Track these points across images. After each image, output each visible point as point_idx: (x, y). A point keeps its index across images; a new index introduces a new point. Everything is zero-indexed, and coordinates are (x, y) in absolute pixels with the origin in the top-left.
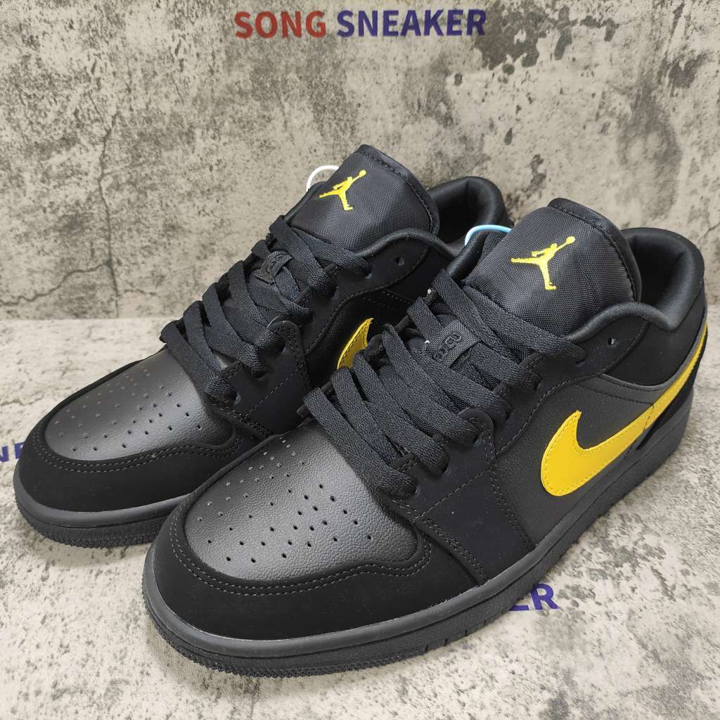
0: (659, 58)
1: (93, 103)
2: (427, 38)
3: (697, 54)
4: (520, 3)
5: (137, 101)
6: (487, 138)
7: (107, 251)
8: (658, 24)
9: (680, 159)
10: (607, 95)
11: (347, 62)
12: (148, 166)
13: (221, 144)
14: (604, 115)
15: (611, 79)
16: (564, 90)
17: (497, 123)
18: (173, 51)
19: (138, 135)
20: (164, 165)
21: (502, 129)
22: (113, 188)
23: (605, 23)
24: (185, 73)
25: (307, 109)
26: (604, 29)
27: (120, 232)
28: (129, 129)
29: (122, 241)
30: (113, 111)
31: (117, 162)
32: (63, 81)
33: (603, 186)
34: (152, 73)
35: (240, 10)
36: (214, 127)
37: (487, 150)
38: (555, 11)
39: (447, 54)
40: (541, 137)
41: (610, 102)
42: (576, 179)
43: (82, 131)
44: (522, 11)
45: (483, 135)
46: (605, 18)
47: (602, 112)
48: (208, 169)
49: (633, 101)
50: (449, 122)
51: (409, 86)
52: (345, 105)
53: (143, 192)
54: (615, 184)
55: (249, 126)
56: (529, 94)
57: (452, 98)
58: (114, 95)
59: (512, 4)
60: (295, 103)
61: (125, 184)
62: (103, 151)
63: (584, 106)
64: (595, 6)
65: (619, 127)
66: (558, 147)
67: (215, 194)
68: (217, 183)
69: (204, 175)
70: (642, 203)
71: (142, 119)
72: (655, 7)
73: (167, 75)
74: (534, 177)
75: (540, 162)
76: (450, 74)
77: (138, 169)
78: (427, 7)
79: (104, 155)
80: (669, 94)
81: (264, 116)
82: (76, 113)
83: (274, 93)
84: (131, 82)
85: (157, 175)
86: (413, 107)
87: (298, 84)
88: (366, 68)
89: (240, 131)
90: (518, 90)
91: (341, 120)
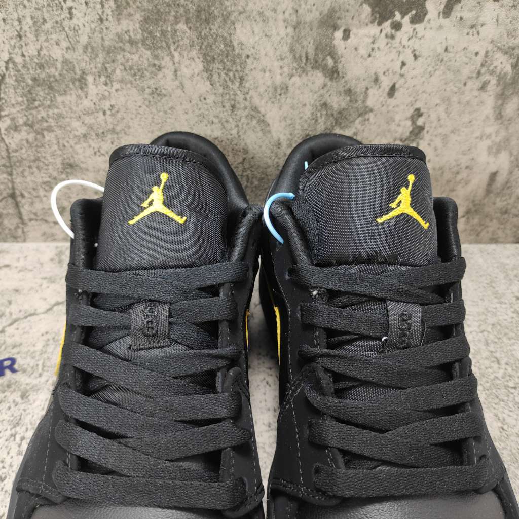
5: (28, 47)
6: (371, 92)
7: (10, 185)
10: (490, 54)
11: (236, 14)
12: (43, 109)
13: (113, 90)
14: (485, 73)
15: (495, 38)
16: (449, 48)
17: (382, 78)
19: (32, 80)
20: (58, 108)
21: (386, 83)
22: (11, 129)
24: (74, 21)
25: (197, 60)
27: (21, 169)
28: (23, 74)
29: (24, 177)
30: (5, 56)
31: (13, 105)
33: (477, 138)
34: (41, 21)
36: (106, 74)
37: (370, 103)
39: (337, 9)
40: (424, 92)
41: (492, 61)
42: (452, 132)
45: (367, 89)
47: (483, 70)
48: (101, 113)
49: (514, 61)
50: (335, 75)
51: (297, 39)
52: (234, 56)
53: (40, 133)
54: (489, 137)
55: (140, 73)
56: (414, 50)
57: (339, 53)
60: (185, 53)
61: (22, 125)
63: (467, 64)
65: (498, 84)
66: (438, 101)
67: (110, 136)
68: (110, 126)
69: (98, 119)
70: (511, 154)
71: (34, 65)
73: (57, 22)
74: (413, 129)
75: (420, 115)
76: (339, 29)
77: (34, 112)
81: (154, 65)
83: (164, 43)
84: (21, 29)
85: (53, 118)
86: (301, 60)
87: (187, 35)
88: (256, 21)
89: (132, 79)
90: (404, 47)
91: (230, 71)
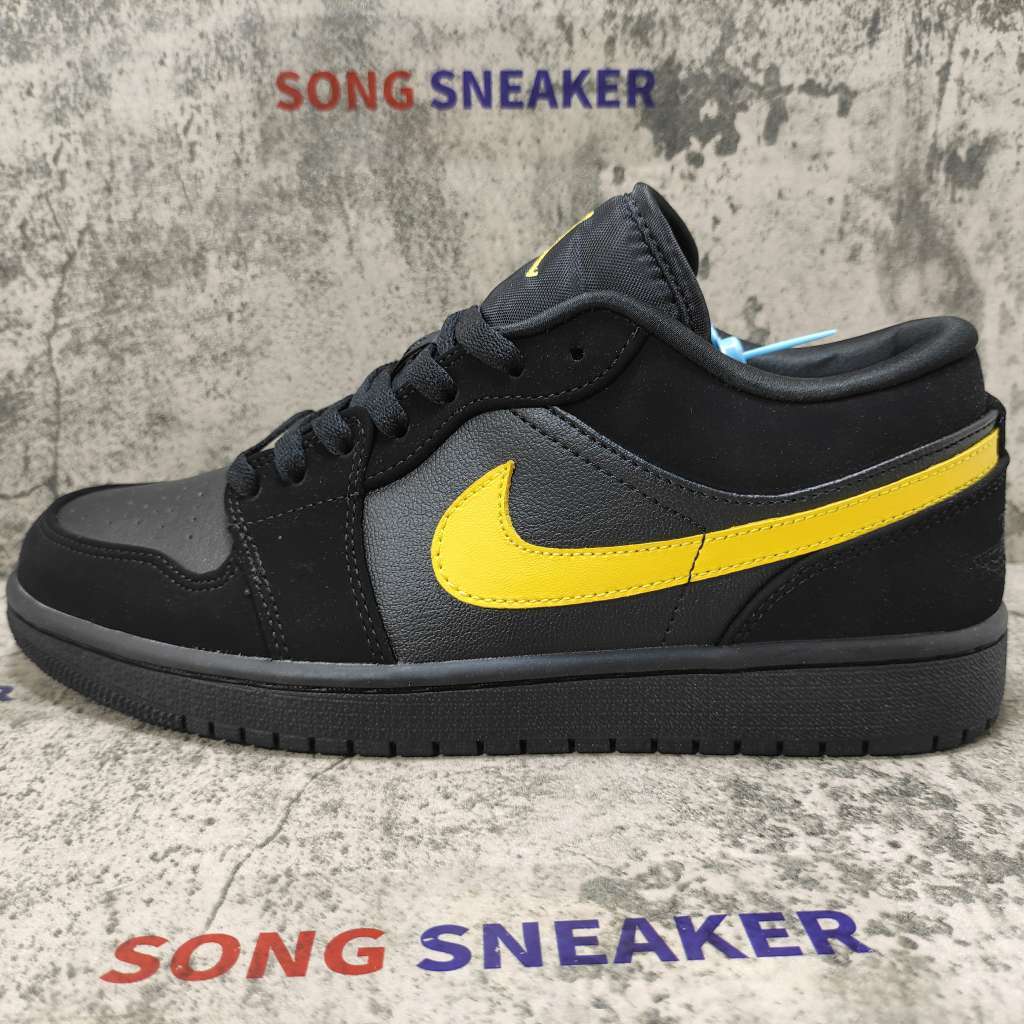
0: (925, 142)
1: (52, 210)
2: (567, 111)
3: (982, 136)
4: (704, 61)
5: (119, 207)
7: (50, 460)
8: (917, 91)
9: (981, 304)
10: (852, 200)
11: (445, 148)
12: (131, 312)
13: (248, 276)
14: (851, 232)
15: (854, 174)
16: (784, 192)
18: (180, 130)
19: (118, 262)
20: (153, 310)
22: (70, 349)
23: (835, 90)
24: (197, 163)
25: (384, 222)
26: (835, 99)
27: (75, 427)
28: (104, 253)
29: (78, 443)
30: (80, 222)
31: (81, 306)
32: (9, 175)
34: (146, 164)
35: (284, 69)
36: (238, 250)
38: (758, 71)
39: (600, 136)
40: (757, 268)
41: (858, 210)
43: (29, 256)
44: (708, 71)
46: (835, 83)
47: (848, 227)
48: (224, 318)
49: (894, 209)
51: (542, 184)
52: (444, 215)
53: (117, 357)
55: (294, 247)
56: (729, 198)
58: (85, 197)
59: (693, 62)
60: (366, 212)
61: (90, 343)
62: (60, 288)
63: (819, 217)
64: (818, 64)
65: (877, 251)
66: (783, 283)
67: (235, 360)
68: (238, 342)
69: (218, 330)
71: (125, 237)
72: (908, 66)
73: (169, 167)
74: (751, 333)
75: (759, 308)
76: (606, 167)
77: (113, 318)
78: (564, 65)
79: (60, 294)
80: (948, 198)
81: (317, 233)
82: (22, 226)
83: (333, 197)
84: (112, 178)
85: (143, 328)
86: (551, 218)
87: (370, 182)
88: (476, 158)
89: (280, 257)
90: (713, 192)
91: (439, 239)
